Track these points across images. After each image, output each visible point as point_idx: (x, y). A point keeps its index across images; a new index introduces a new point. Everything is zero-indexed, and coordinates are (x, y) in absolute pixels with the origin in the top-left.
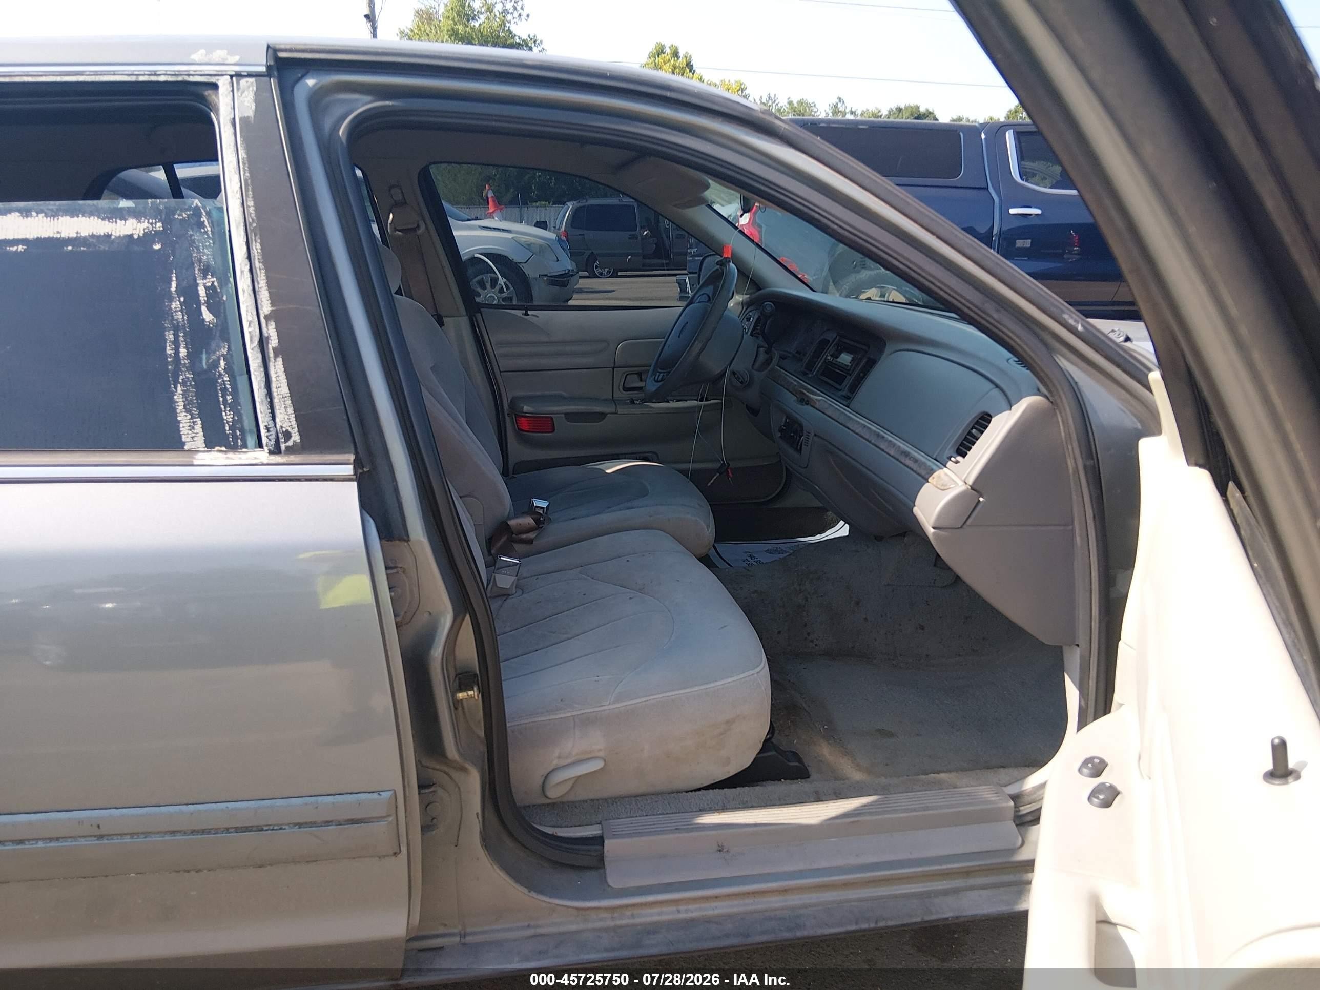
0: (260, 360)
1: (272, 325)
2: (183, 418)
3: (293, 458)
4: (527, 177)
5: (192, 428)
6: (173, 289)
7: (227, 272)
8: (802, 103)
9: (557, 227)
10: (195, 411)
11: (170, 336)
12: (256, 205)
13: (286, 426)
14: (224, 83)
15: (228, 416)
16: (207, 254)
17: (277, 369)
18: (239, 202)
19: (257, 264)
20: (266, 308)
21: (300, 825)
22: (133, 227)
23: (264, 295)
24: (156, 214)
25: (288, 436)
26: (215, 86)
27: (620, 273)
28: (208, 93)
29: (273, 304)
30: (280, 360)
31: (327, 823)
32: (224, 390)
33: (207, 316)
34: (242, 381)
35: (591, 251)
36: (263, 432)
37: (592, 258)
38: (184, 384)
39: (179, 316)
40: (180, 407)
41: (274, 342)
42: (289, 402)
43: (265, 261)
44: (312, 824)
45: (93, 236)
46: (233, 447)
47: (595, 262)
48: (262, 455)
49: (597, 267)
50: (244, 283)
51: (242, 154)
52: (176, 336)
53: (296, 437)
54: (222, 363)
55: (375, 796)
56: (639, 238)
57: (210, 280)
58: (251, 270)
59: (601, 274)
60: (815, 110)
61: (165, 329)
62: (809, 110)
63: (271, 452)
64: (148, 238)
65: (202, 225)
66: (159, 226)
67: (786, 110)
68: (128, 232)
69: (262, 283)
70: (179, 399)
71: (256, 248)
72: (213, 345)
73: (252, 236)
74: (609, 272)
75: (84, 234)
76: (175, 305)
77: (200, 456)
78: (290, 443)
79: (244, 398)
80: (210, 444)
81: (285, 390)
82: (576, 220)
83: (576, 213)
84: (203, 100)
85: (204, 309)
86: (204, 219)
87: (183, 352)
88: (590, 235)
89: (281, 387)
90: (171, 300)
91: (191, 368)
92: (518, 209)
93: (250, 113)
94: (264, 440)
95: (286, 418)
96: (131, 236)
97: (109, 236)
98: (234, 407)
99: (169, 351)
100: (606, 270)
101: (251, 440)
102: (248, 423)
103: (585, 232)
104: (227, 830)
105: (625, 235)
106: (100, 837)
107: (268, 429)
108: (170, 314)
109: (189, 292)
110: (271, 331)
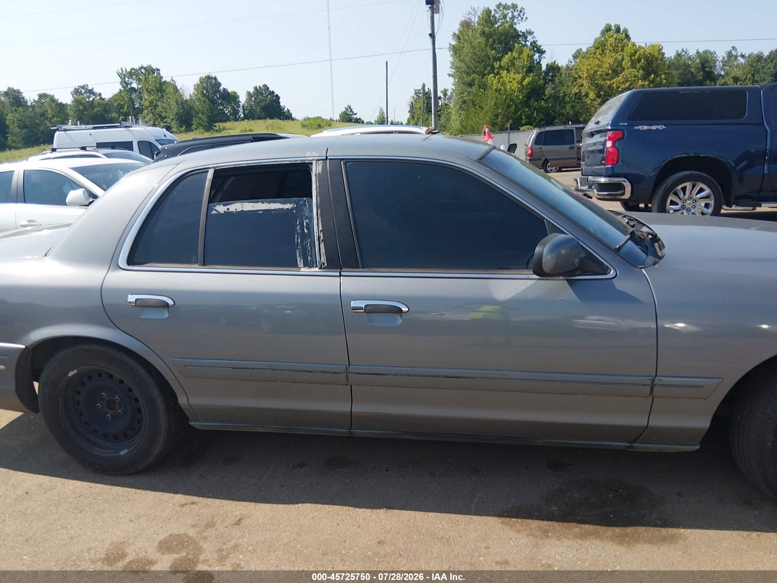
0: (318, 243)
1: (322, 233)
2: (298, 258)
3: (325, 270)
4: (519, 112)
5: (300, 261)
6: (298, 223)
7: (311, 219)
8: (706, 52)
9: (527, 144)
10: (301, 257)
11: (296, 236)
12: (320, 199)
13: (324, 262)
14: (314, 162)
15: (309, 258)
16: (307, 214)
17: (322, 245)
18: (315, 198)
19: (319, 216)
20: (320, 229)
21: (322, 372)
22: (288, 206)
23: (320, 225)
24: (295, 202)
25: (324, 264)
26: (312, 164)
27: (563, 169)
28: (310, 165)
29: (322, 227)
30: (323, 243)
31: (329, 372)
32: (309, 251)
33: (306, 231)
34: (313, 249)
35: (545, 158)
36: (318, 263)
37: (546, 161)
38: (299, 249)
39: (299, 231)
40: (298, 255)
41: (322, 238)
42: (325, 255)
43: (321, 215)
44: (325, 372)
45: (279, 209)
46: (310, 267)
47: (548, 163)
48: (317, 269)
49: (549, 166)
50: (315, 222)
51: (317, 184)
52: (298, 236)
53: (326, 264)
54: (309, 244)
55: (341, 366)
56: (576, 149)
57: (307, 221)
58: (317, 218)
59: (551, 170)
60: (715, 56)
61: (295, 234)
62: (711, 56)
63: (319, 269)
64: (292, 209)
65: (306, 205)
66: (295, 206)
67: (695, 57)
68: (287, 207)
69: (320, 221)
70: (298, 253)
71: (319, 211)
72: (307, 239)
73: (318, 208)
74: (556, 169)
75: (277, 208)
76: (298, 228)
77: (302, 269)
78: (324, 266)
79: (314, 253)
80: (304, 266)
81: (324, 251)
82: (538, 140)
83: (539, 135)
84: (309, 167)
85: (305, 229)
86: (307, 203)
87: (299, 240)
88: (545, 148)
89: (323, 251)
90: (297, 226)
91: (301, 245)
92: (508, 134)
93: (320, 172)
94: (318, 265)
95: (324, 259)
96: (288, 209)
97: (282, 209)
98: (311, 256)
99: (296, 240)
100: (555, 168)
101: (315, 265)
102: (314, 260)
103: (543, 147)
104: (303, 371)
105: (568, 146)
106: (272, 370)
107: (319, 262)
108: (297, 230)
109: (302, 224)
110: (321, 235)
